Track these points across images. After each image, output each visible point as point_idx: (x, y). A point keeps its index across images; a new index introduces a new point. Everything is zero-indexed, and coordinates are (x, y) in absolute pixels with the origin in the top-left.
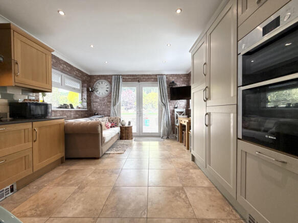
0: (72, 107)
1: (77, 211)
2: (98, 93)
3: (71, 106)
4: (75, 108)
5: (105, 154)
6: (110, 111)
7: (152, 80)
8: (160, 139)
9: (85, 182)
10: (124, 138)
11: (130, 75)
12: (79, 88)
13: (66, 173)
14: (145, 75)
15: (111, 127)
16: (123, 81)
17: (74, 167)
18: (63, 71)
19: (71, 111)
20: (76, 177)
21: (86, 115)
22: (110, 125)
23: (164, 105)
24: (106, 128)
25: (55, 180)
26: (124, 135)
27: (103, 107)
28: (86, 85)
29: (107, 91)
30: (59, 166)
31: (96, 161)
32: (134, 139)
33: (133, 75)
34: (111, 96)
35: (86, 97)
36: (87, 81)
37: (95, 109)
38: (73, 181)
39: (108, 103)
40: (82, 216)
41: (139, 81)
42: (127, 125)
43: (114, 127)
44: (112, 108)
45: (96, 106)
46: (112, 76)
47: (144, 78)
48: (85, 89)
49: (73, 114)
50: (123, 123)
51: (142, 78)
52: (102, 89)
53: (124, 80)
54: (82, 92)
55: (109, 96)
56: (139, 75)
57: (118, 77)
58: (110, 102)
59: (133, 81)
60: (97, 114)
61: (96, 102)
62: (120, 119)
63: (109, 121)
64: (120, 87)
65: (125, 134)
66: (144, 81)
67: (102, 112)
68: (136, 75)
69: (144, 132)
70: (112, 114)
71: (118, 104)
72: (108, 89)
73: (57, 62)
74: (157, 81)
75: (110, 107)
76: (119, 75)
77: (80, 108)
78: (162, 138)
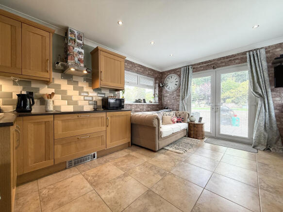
0: (145, 102)
1: (109, 196)
2: (168, 87)
3: (144, 100)
4: (148, 102)
5: (163, 148)
6: (179, 105)
7: (237, 61)
8: (251, 148)
9: (131, 170)
10: (192, 136)
11: (202, 63)
12: (152, 85)
13: (126, 156)
14: (224, 58)
15: (177, 122)
16: (193, 72)
17: (133, 154)
18: (137, 72)
19: (143, 105)
20: (129, 163)
21: (158, 109)
22: (176, 119)
23: (261, 96)
24: (171, 122)
25: (116, 160)
26: (192, 132)
27: (173, 101)
28: (157, 81)
29: (176, 85)
30: (126, 149)
31: (152, 153)
32: (205, 140)
33: (205, 62)
34: (180, 90)
35: (157, 92)
36: (159, 78)
37: (165, 103)
38: (125, 166)
39: (177, 97)
40: (108, 204)
41: (214, 68)
42: (197, 122)
43: (180, 122)
44: (181, 101)
45: (167, 100)
46: (181, 68)
47: (222, 62)
48: (157, 85)
49: (145, 107)
50: (192, 119)
51: (219, 62)
52: (172, 84)
53: (194, 70)
54: (155, 88)
55: (178, 90)
56: (214, 60)
57: (187, 68)
58: (179, 96)
59: (206, 69)
60: (167, 108)
61: (166, 97)
62: (189, 114)
63: (176, 115)
64: (190, 79)
65: (194, 131)
66: (223, 66)
67: (171, 107)
68: (210, 61)
69: (222, 133)
70: (180, 108)
71: (186, 98)
72: (177, 83)
73: (133, 66)
74: (246, 62)
75: (178, 101)
76: (189, 66)
77: (151, 102)
78: (254, 147)
